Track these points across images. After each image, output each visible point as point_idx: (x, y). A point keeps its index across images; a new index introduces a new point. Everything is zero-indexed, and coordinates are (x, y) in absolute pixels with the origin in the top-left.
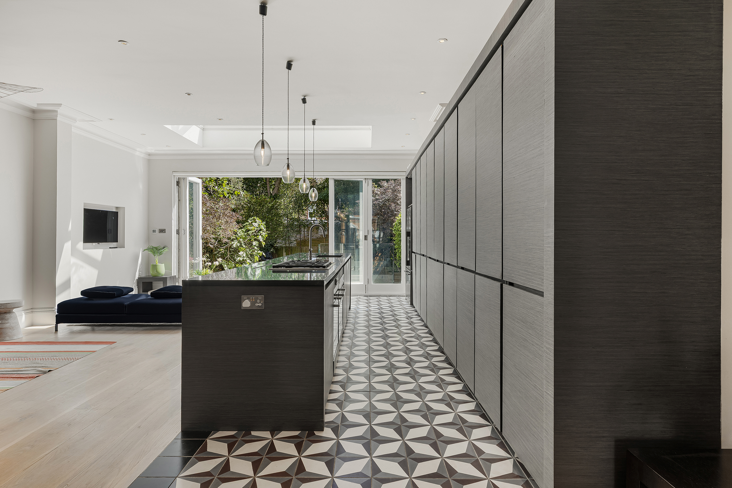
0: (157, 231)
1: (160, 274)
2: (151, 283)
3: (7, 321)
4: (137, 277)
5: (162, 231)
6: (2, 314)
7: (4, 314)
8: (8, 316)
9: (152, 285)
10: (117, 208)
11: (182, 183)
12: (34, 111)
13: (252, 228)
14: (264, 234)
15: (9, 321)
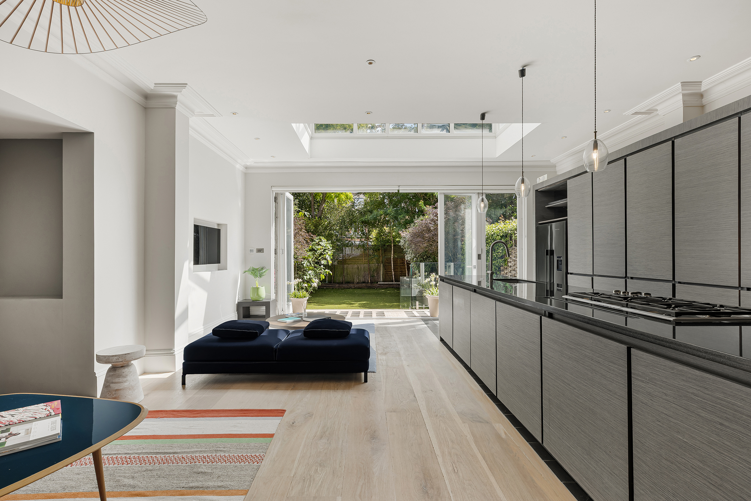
0: (255, 251)
1: (261, 298)
2: (249, 307)
3: (125, 379)
4: (237, 303)
5: (260, 251)
6: (118, 369)
7: (121, 369)
8: (126, 370)
9: (250, 310)
10: (218, 225)
11: (280, 200)
12: (147, 96)
13: (319, 247)
14: (329, 253)
15: (128, 378)
